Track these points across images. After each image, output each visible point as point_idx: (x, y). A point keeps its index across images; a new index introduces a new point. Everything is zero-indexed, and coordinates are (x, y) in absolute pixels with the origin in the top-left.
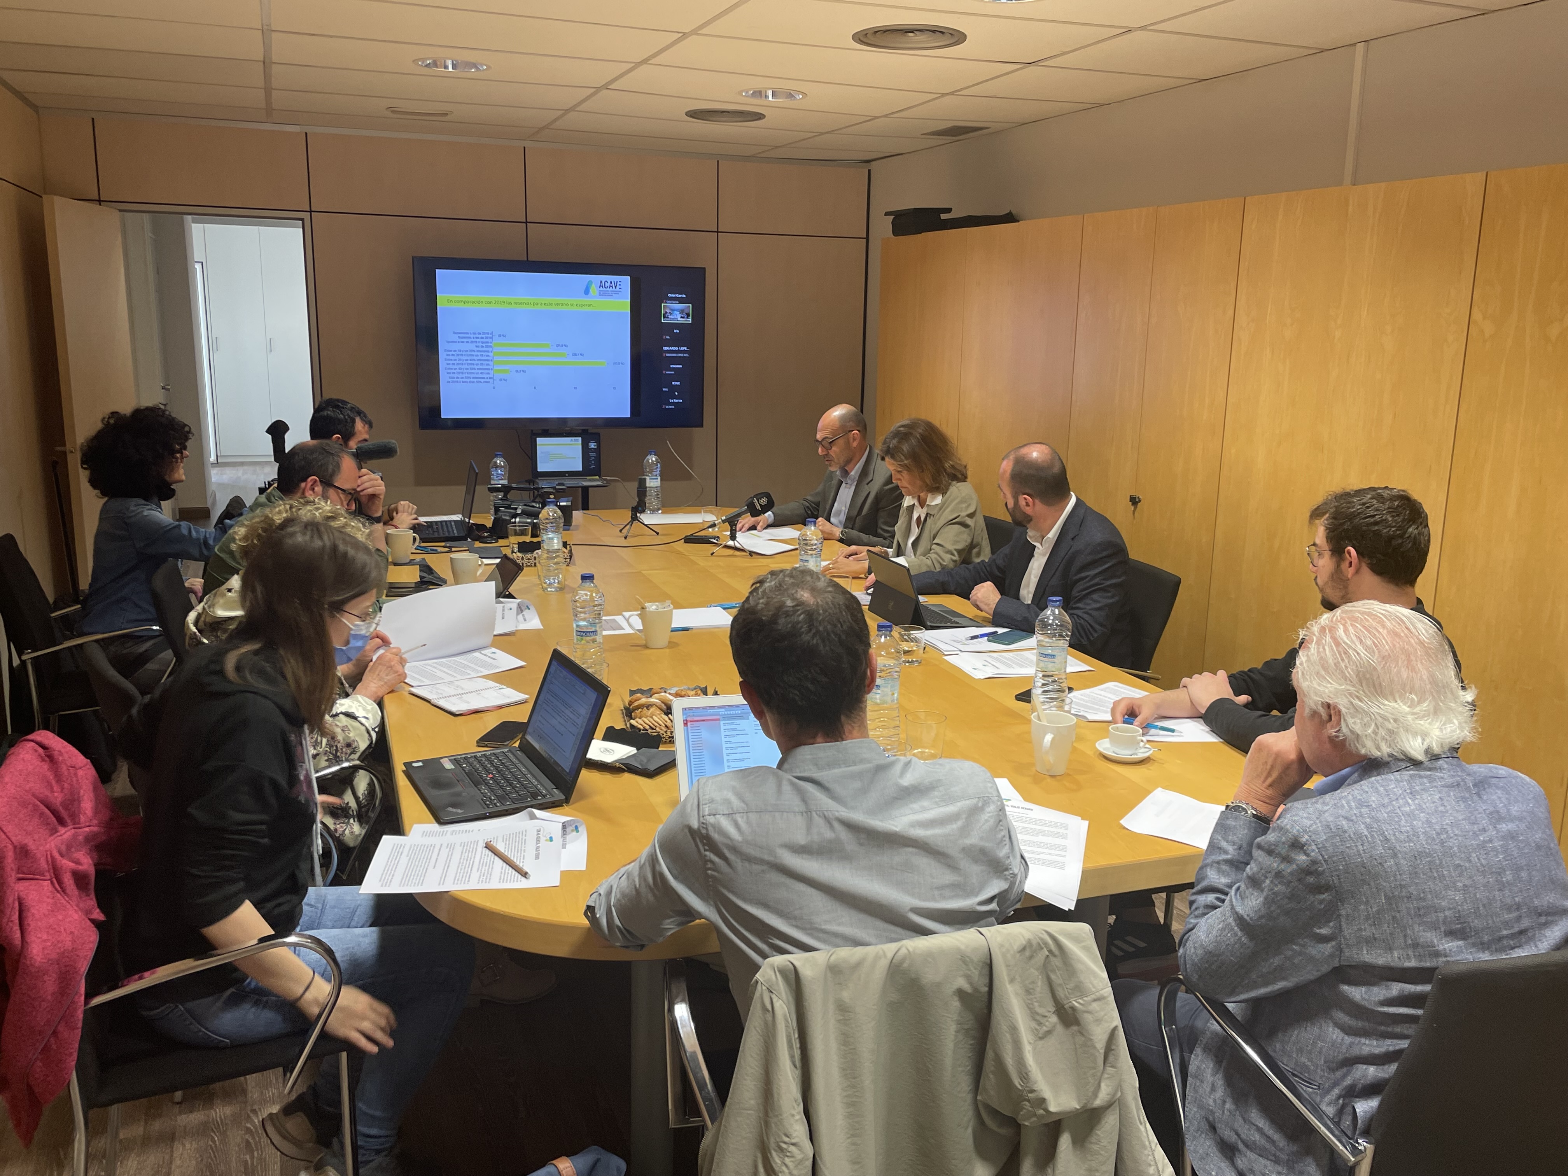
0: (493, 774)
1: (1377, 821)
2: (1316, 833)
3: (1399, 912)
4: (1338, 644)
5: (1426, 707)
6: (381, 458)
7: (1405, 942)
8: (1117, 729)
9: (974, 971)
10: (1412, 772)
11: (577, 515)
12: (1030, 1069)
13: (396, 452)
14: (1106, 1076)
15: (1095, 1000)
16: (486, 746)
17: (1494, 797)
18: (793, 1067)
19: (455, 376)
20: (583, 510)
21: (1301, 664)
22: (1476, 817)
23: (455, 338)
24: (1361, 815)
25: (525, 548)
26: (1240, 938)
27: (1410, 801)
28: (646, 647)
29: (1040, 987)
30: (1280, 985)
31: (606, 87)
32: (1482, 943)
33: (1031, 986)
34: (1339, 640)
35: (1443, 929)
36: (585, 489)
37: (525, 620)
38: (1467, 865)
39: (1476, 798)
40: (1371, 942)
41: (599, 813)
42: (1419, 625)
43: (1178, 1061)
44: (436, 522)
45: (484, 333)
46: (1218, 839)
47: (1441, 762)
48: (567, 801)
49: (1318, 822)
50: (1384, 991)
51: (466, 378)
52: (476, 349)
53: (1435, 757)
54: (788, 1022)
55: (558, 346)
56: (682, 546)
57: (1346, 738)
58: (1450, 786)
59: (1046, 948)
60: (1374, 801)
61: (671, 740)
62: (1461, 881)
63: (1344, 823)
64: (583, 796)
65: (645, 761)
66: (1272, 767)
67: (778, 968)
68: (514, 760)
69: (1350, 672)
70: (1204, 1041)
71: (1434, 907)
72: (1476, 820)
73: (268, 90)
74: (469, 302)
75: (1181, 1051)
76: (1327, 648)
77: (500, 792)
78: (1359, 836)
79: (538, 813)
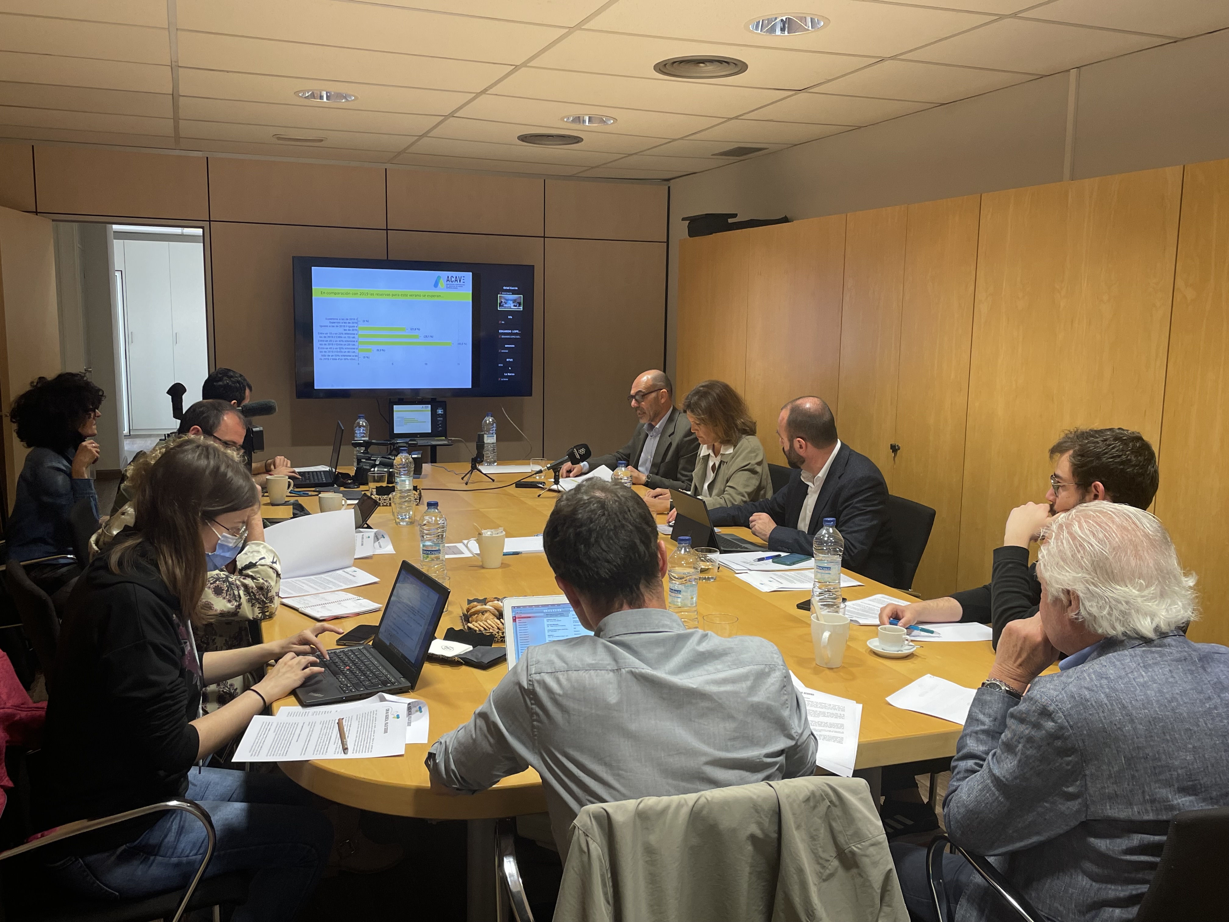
0: (348, 665)
1: (1115, 690)
2: (1062, 702)
3: (1137, 771)
4: (1074, 538)
5: (1154, 590)
6: (263, 415)
7: (1144, 797)
8: (885, 629)
9: (765, 818)
10: (1144, 649)
11: (426, 467)
12: (815, 907)
13: (275, 410)
14: (882, 914)
15: (872, 845)
16: (345, 645)
17: (1217, 670)
18: (606, 903)
19: (327, 354)
20: (431, 463)
21: (1043, 557)
22: (1202, 688)
23: (327, 323)
24: (1101, 686)
25: (381, 491)
26: (997, 798)
27: (1143, 673)
28: (482, 567)
29: (823, 833)
30: (1034, 839)
31: (452, 115)
32: (1211, 799)
33: (815, 833)
34: (1075, 534)
35: (1176, 786)
36: (434, 448)
37: (380, 547)
38: (1196, 729)
39: (1201, 670)
40: (1113, 798)
41: (441, 698)
42: (1145, 521)
43: (944, 909)
44: (309, 472)
45: (351, 319)
46: (976, 712)
47: (1168, 640)
48: (412, 688)
50: (1127, 842)
51: (336, 356)
52: (344, 332)
53: (1163, 635)
54: (601, 862)
55: (412, 329)
56: (513, 490)
57: (1085, 620)
58: (1178, 660)
59: (828, 799)
60: (1112, 674)
61: (503, 640)
62: (1191, 744)
63: (1086, 693)
64: (427, 684)
65: (480, 655)
66: (1021, 649)
67: (593, 814)
68: (368, 655)
69: (1086, 562)
70: (968, 894)
71: (1168, 766)
72: (1202, 690)
73: (176, 119)
74: (338, 293)
75: (948, 902)
76: (1064, 542)
77: (355, 681)
78: (1100, 704)
79: (387, 696)
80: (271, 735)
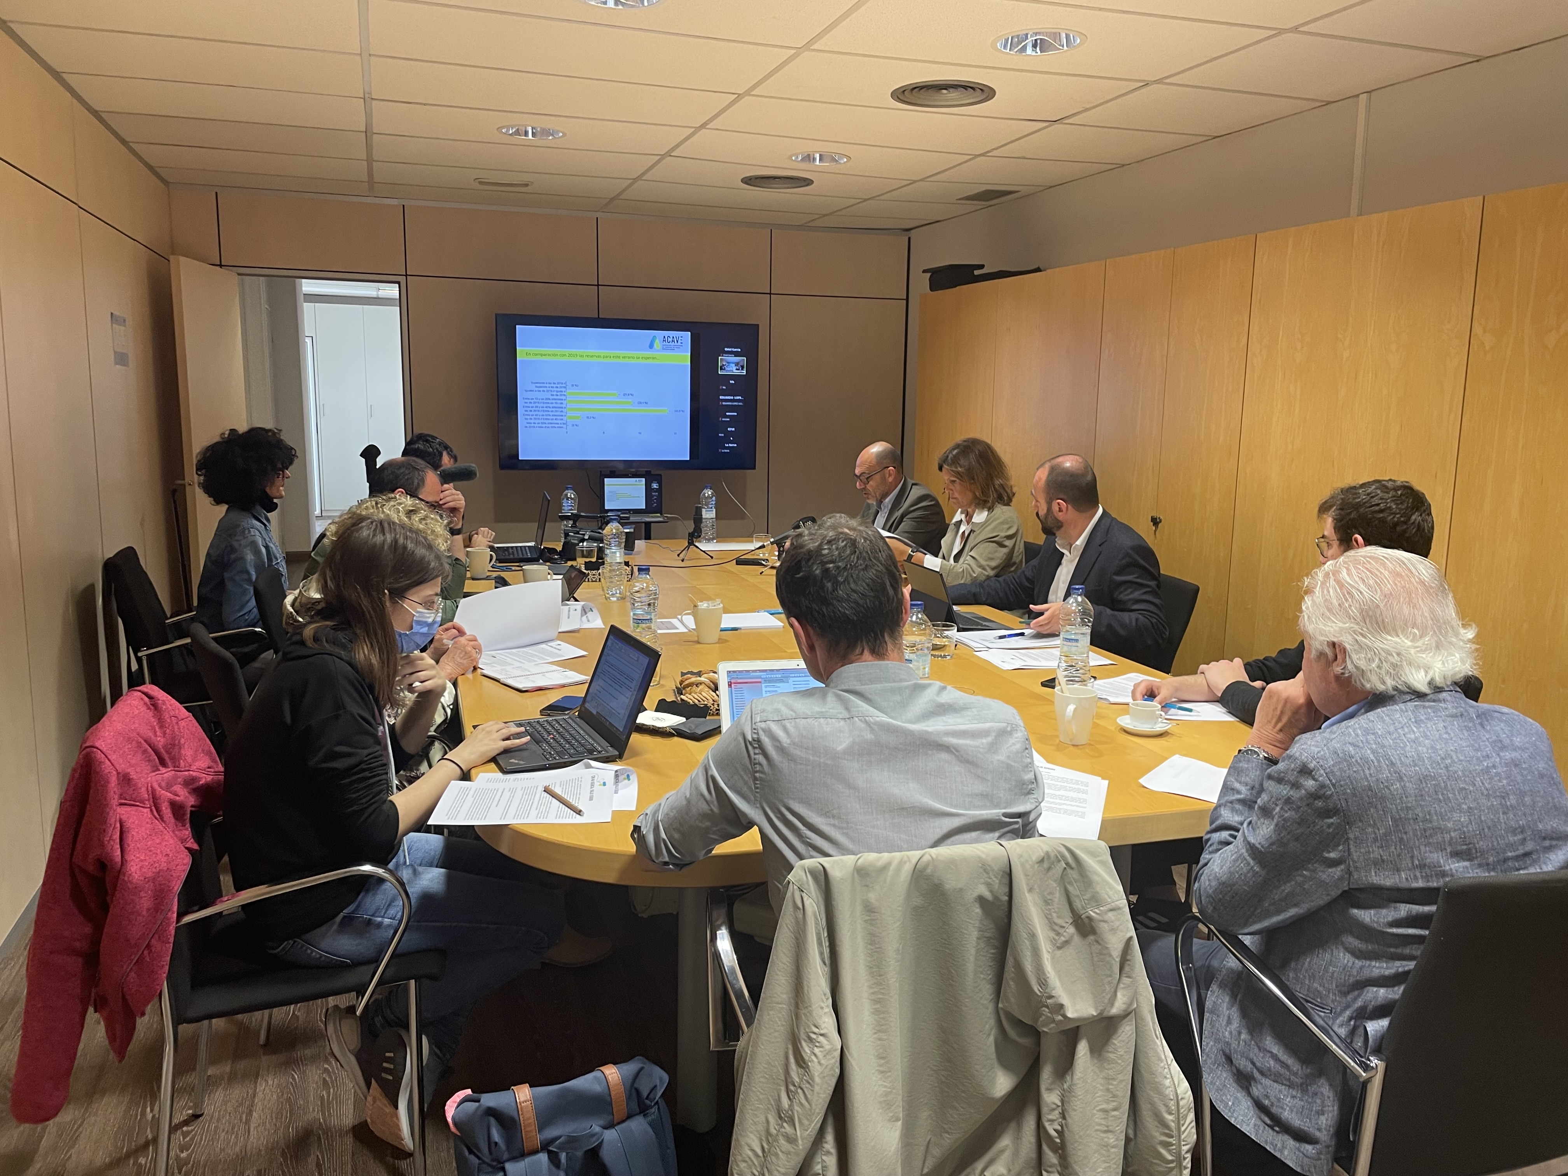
0: (553, 734)
1: (1383, 746)
2: (1324, 758)
3: (1406, 833)
4: (1341, 585)
5: (1428, 640)
6: (462, 480)
7: (1413, 863)
9: (994, 879)
10: (1416, 703)
11: (640, 544)
12: (1048, 975)
13: (476, 475)
14: (1122, 986)
15: (1111, 910)
16: (549, 715)
17: (1497, 728)
18: (821, 963)
19: (532, 421)
20: (645, 539)
21: (1307, 608)
22: (1479, 745)
23: (533, 387)
24: (1368, 742)
25: (589, 566)
26: (1252, 867)
27: (1415, 729)
28: (698, 642)
29: (1058, 896)
30: (1292, 912)
31: (668, 154)
32: (1488, 864)
33: (1049, 897)
34: (1343, 581)
35: (1449, 850)
36: (648, 525)
37: (588, 621)
38: (1471, 788)
39: (1479, 727)
40: (1379, 863)
41: (652, 768)
42: (1421, 567)
43: (1195, 998)
44: (512, 547)
45: (558, 383)
46: (1231, 781)
47: (1444, 695)
48: (620, 756)
49: (1325, 748)
50: (1392, 913)
51: (542, 423)
52: (551, 397)
53: (1438, 690)
54: (817, 919)
55: (624, 395)
56: (733, 567)
57: (1351, 675)
58: (1454, 716)
59: (1064, 860)
60: (1379, 729)
61: (718, 713)
62: (1466, 804)
63: (1351, 749)
64: (635, 754)
65: (693, 727)
66: (1282, 713)
67: (808, 869)
68: (573, 724)
69: (1354, 611)
70: (1220, 978)
71: (1440, 828)
72: (1480, 747)
73: (370, 160)
74: (545, 355)
75: (1198, 989)
76: (1331, 590)
77: (559, 749)
78: (1366, 761)
79: (593, 763)
80: (470, 799)
